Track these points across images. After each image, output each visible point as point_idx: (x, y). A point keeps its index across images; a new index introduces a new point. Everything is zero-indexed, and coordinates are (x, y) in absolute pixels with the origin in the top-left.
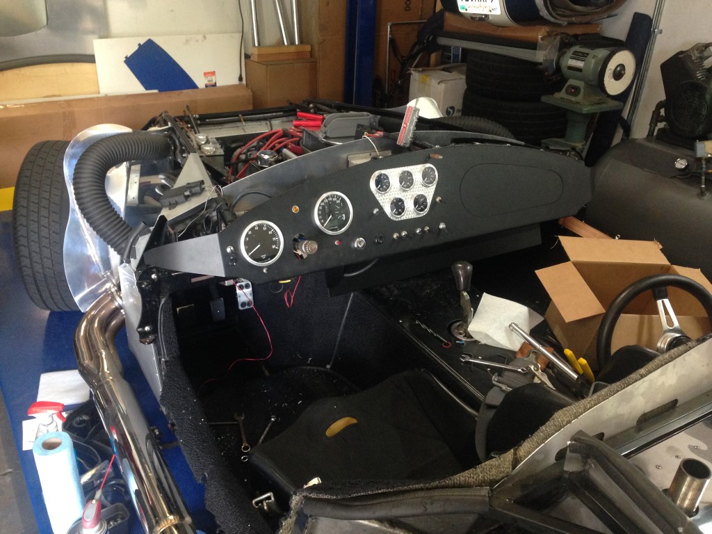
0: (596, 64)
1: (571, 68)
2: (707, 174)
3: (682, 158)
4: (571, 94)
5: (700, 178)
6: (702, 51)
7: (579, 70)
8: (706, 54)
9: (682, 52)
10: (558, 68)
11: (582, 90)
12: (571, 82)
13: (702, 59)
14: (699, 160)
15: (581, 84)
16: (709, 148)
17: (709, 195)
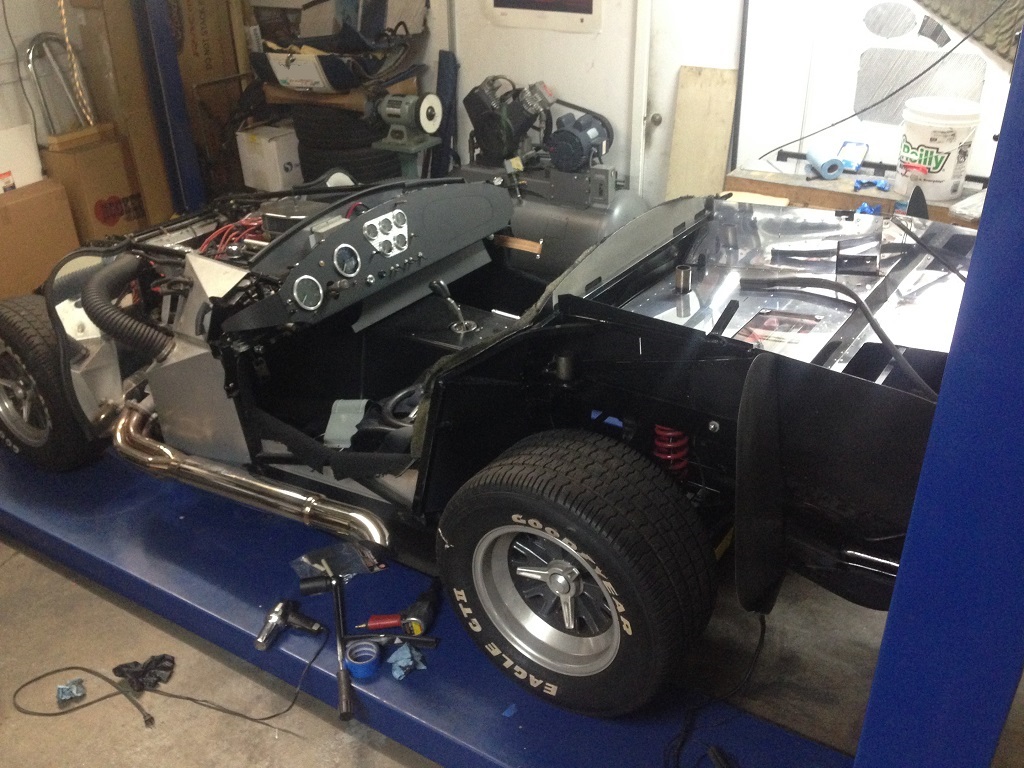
0: (410, 109)
1: (390, 115)
2: (519, 186)
3: (497, 177)
4: (397, 138)
5: (515, 190)
6: (491, 85)
7: (398, 116)
8: (496, 85)
9: (476, 88)
10: (379, 117)
11: (405, 133)
12: (394, 127)
13: (494, 90)
14: (510, 175)
15: (402, 128)
16: (515, 164)
17: (525, 202)
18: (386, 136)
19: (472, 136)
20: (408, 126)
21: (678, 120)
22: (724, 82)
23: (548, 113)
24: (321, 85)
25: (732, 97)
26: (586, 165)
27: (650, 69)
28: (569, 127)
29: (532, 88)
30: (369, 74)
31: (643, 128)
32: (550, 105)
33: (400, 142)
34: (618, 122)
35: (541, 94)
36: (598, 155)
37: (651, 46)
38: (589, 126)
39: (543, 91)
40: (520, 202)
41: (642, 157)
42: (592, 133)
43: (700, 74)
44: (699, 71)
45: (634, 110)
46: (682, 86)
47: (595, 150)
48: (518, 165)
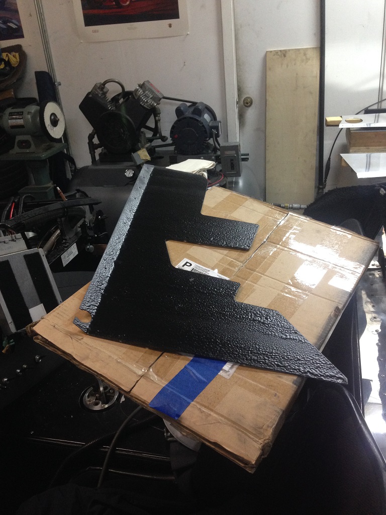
3: (128, 169)
4: (23, 147)
6: (102, 89)
8: (105, 90)
9: (89, 94)
13: (105, 94)
16: (142, 155)
18: (12, 147)
20: (34, 136)
28: (189, 115)
31: (236, 110)
33: (28, 151)
38: (204, 112)
39: (152, 89)
41: (238, 135)
42: (207, 117)
43: (285, 56)
45: (227, 96)
47: (215, 131)
48: (146, 156)
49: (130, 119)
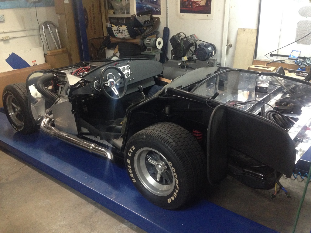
0: (153, 42)
1: (147, 44)
2: (186, 65)
3: (179, 62)
4: (149, 51)
5: (185, 66)
6: (178, 35)
7: (149, 44)
8: (180, 35)
9: (174, 36)
10: (144, 45)
12: (148, 47)
13: (179, 37)
14: (183, 62)
15: (151, 48)
16: (185, 58)
17: (188, 71)
18: (146, 50)
19: (172, 51)
20: (152, 47)
21: (237, 46)
22: (252, 33)
23: (196, 43)
24: (127, 36)
25: (255, 37)
26: (207, 58)
27: (228, 30)
28: (202, 47)
29: (191, 36)
30: (142, 33)
31: (226, 48)
32: (197, 41)
33: (150, 52)
34: (218, 47)
35: (194, 38)
36: (211, 56)
37: (229, 23)
38: (209, 47)
39: (195, 37)
40: (186, 70)
41: (225, 57)
42: (210, 49)
43: (245, 31)
44: (244, 30)
45: (223, 43)
46: (239, 35)
47: (210, 54)
48: (186, 59)
49: (184, 46)
